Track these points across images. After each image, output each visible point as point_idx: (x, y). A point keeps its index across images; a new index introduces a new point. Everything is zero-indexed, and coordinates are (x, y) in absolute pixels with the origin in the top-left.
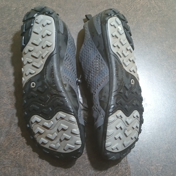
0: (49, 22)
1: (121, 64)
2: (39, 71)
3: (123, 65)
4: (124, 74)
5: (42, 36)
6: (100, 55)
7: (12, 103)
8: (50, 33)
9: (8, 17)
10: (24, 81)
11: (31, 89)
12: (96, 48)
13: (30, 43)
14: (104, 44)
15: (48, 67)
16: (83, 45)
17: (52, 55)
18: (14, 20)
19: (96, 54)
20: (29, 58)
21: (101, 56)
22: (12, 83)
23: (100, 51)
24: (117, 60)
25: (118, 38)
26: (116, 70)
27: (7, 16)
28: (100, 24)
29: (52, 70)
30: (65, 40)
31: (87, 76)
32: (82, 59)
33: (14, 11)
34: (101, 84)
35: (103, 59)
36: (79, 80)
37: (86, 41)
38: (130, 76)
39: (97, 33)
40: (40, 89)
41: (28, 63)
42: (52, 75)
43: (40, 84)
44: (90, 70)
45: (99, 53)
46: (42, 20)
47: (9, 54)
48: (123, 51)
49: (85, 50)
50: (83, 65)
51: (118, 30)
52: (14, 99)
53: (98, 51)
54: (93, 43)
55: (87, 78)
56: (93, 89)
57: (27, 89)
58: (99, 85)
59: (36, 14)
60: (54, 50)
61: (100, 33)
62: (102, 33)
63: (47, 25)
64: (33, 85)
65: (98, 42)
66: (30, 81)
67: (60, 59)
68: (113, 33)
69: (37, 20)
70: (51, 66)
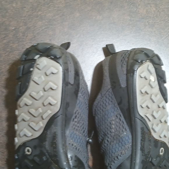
0: (55, 71)
1: (149, 130)
2: (37, 134)
3: (152, 131)
4: (152, 144)
5: (44, 89)
6: (121, 114)
7: (3, 158)
8: (55, 87)
9: (4, 40)
10: (17, 143)
11: (25, 156)
12: (116, 104)
13: (27, 94)
14: (129, 102)
15: (48, 133)
16: (100, 94)
17: (56, 116)
18: (11, 45)
19: (116, 113)
20: (25, 113)
21: (122, 116)
22: (5, 131)
23: (122, 109)
24: (144, 126)
25: (148, 94)
26: (142, 140)
27: (4, 37)
28: (125, 72)
29: (54, 137)
30: (75, 92)
31: (101, 138)
32: (97, 114)
33: (12, 31)
34: (119, 157)
35: (124, 121)
36: (90, 140)
37: (104, 91)
38: (159, 144)
39: (120, 85)
40: (37, 159)
41: (23, 120)
42: (54, 144)
43: (37, 152)
44: (106, 133)
45: (120, 112)
46: (45, 66)
47: (3, 92)
48: (153, 112)
49: (102, 103)
50: (97, 121)
51: (150, 82)
52: (6, 153)
53: (119, 109)
54: (113, 97)
55: (100, 140)
56: (108, 161)
57: (20, 154)
58: (116, 158)
59: (38, 56)
60: (59, 110)
61: (123, 85)
62: (127, 87)
63: (52, 74)
64: (28, 151)
65: (121, 97)
66: (24, 145)
67: (67, 120)
68: (142, 88)
69: (38, 64)
70: (53, 131)
